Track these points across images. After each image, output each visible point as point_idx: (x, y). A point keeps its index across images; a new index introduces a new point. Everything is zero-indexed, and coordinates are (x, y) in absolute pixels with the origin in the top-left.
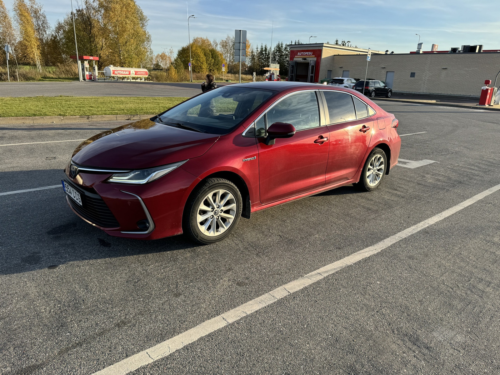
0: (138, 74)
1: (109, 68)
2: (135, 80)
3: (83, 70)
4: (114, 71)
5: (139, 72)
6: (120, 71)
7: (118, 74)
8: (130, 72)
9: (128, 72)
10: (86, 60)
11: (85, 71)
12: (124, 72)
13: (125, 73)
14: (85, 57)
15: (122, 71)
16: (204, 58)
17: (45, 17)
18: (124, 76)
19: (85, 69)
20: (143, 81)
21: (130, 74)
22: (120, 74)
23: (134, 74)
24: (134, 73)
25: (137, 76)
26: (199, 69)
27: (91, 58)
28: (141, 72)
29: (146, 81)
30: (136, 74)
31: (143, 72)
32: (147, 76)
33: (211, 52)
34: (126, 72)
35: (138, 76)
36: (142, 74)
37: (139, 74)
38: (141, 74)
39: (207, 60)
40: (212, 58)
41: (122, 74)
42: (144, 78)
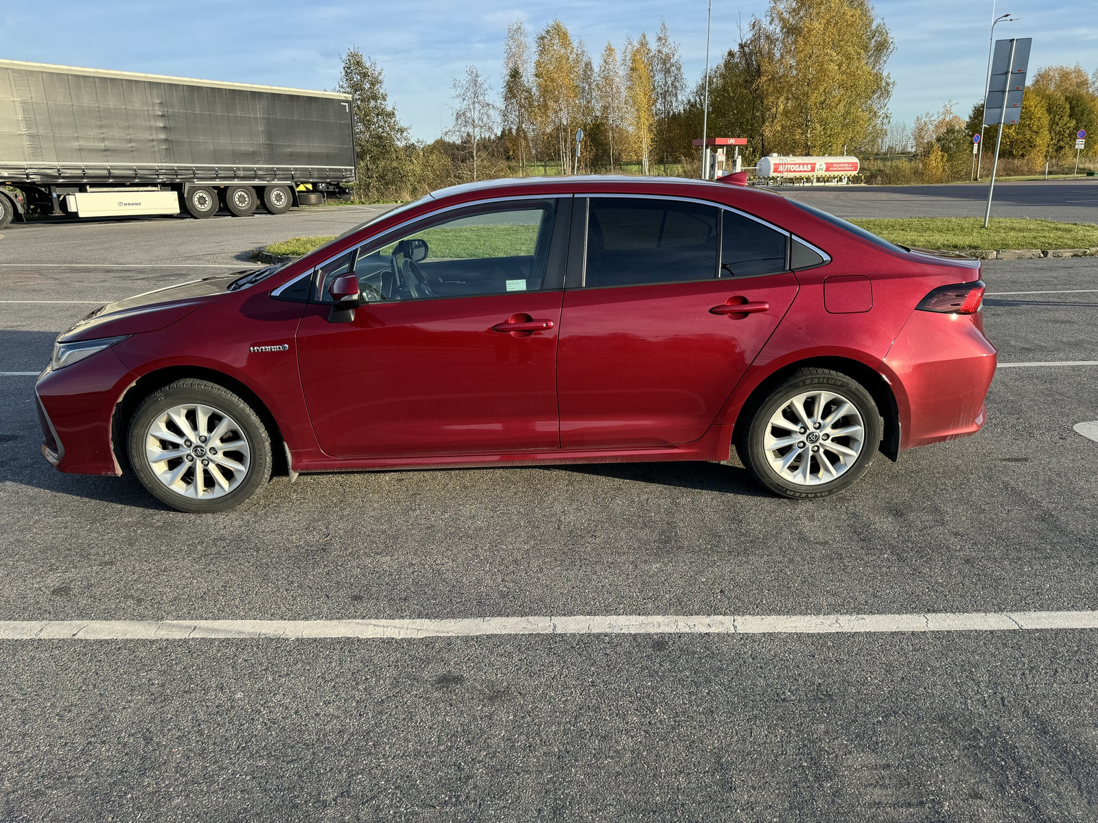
0: (834, 169)
1: (768, 160)
2: (822, 184)
3: (712, 166)
4: (777, 167)
5: (837, 165)
6: (791, 164)
7: (787, 171)
8: (813, 166)
9: (809, 166)
10: (722, 146)
11: (716, 169)
12: (801, 166)
13: (801, 169)
14: (719, 141)
15: (795, 164)
16: (1046, 120)
17: (679, 69)
18: (798, 175)
19: (717, 165)
20: (844, 183)
21: (813, 170)
22: (790, 171)
23: (824, 169)
24: (824, 167)
25: (828, 174)
26: (1024, 147)
27: (732, 141)
28: (842, 165)
29: (851, 185)
30: (827, 170)
31: (846, 163)
32: (855, 173)
33: (1070, 103)
34: (805, 166)
35: (832, 174)
36: (844, 169)
37: (836, 169)
38: (839, 169)
39: (1053, 123)
40: (1070, 116)
41: (795, 171)
42: (846, 179)
